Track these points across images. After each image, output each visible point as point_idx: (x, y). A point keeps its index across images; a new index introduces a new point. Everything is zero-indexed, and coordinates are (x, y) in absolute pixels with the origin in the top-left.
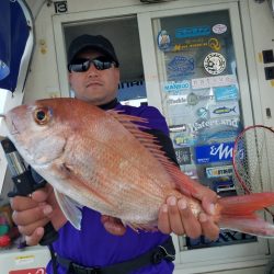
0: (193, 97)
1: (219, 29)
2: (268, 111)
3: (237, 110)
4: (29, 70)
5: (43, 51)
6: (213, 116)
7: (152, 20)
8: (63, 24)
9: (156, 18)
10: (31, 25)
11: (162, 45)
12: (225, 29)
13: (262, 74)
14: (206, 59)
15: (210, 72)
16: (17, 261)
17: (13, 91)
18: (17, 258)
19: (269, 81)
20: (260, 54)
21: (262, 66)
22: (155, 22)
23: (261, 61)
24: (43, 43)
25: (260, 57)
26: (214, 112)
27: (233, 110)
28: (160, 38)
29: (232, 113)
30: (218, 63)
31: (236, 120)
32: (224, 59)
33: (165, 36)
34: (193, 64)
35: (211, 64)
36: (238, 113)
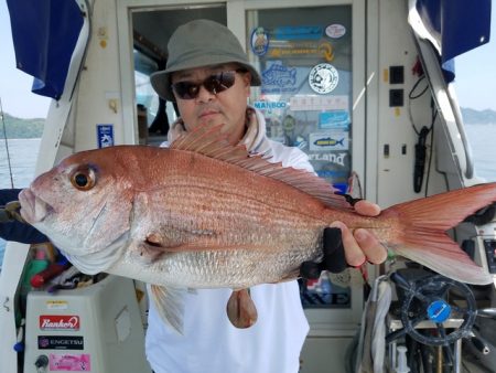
0: (291, 121)
1: (335, 31)
2: (387, 149)
3: (346, 143)
4: (83, 68)
5: (103, 44)
6: (313, 147)
7: (247, 12)
8: (129, 8)
9: (253, 10)
10: (85, 10)
11: (256, 48)
12: (343, 33)
13: (386, 98)
14: (313, 71)
15: (316, 90)
16: (49, 305)
17: (58, 99)
18: (49, 302)
19: (393, 108)
20: (385, 70)
21: (386, 87)
22: (250, 14)
23: (385, 80)
24: (102, 33)
25: (385, 74)
26: (315, 143)
27: (341, 142)
28: (255, 38)
29: (338, 147)
30: (328, 79)
31: (342, 156)
32: (336, 74)
33: (261, 36)
34: (294, 76)
35: (318, 79)
36: (346, 147)
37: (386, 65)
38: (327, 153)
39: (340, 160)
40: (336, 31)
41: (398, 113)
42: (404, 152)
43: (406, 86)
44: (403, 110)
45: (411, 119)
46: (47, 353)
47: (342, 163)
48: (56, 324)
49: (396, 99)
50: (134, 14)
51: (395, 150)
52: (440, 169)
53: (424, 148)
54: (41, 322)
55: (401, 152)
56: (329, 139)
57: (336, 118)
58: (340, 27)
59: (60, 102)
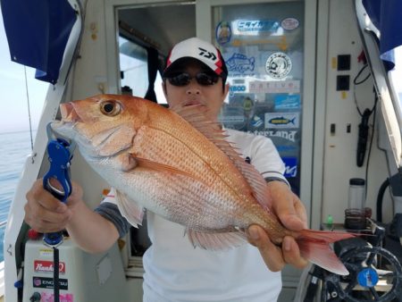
0: (249, 102)
1: (289, 24)
2: (333, 128)
3: (297, 121)
4: (76, 56)
5: (94, 37)
7: (213, 8)
8: (115, 7)
9: (218, 7)
10: (78, 9)
11: (221, 39)
12: (296, 26)
13: (333, 83)
14: (269, 60)
15: (272, 76)
16: (42, 253)
18: (41, 250)
19: (340, 92)
20: (334, 59)
21: (334, 73)
22: (216, 10)
23: (334, 67)
24: (93, 27)
25: (334, 62)
26: (270, 122)
27: (292, 121)
28: (220, 30)
29: (290, 125)
30: (283, 66)
31: (293, 133)
32: (290, 62)
33: (225, 29)
34: (253, 64)
35: (274, 66)
36: (297, 126)
37: (334, 54)
38: (281, 130)
39: (291, 137)
40: (291, 24)
41: (344, 97)
42: (349, 131)
43: (352, 73)
44: (349, 94)
45: (356, 102)
46: (40, 290)
47: (293, 140)
48: (47, 268)
49: (343, 84)
50: (119, 11)
51: (341, 129)
52: (381, 147)
53: (367, 128)
54: (36, 266)
55: (346, 130)
56: (282, 118)
57: (288, 100)
58: (293, 20)
59: (56, 85)
